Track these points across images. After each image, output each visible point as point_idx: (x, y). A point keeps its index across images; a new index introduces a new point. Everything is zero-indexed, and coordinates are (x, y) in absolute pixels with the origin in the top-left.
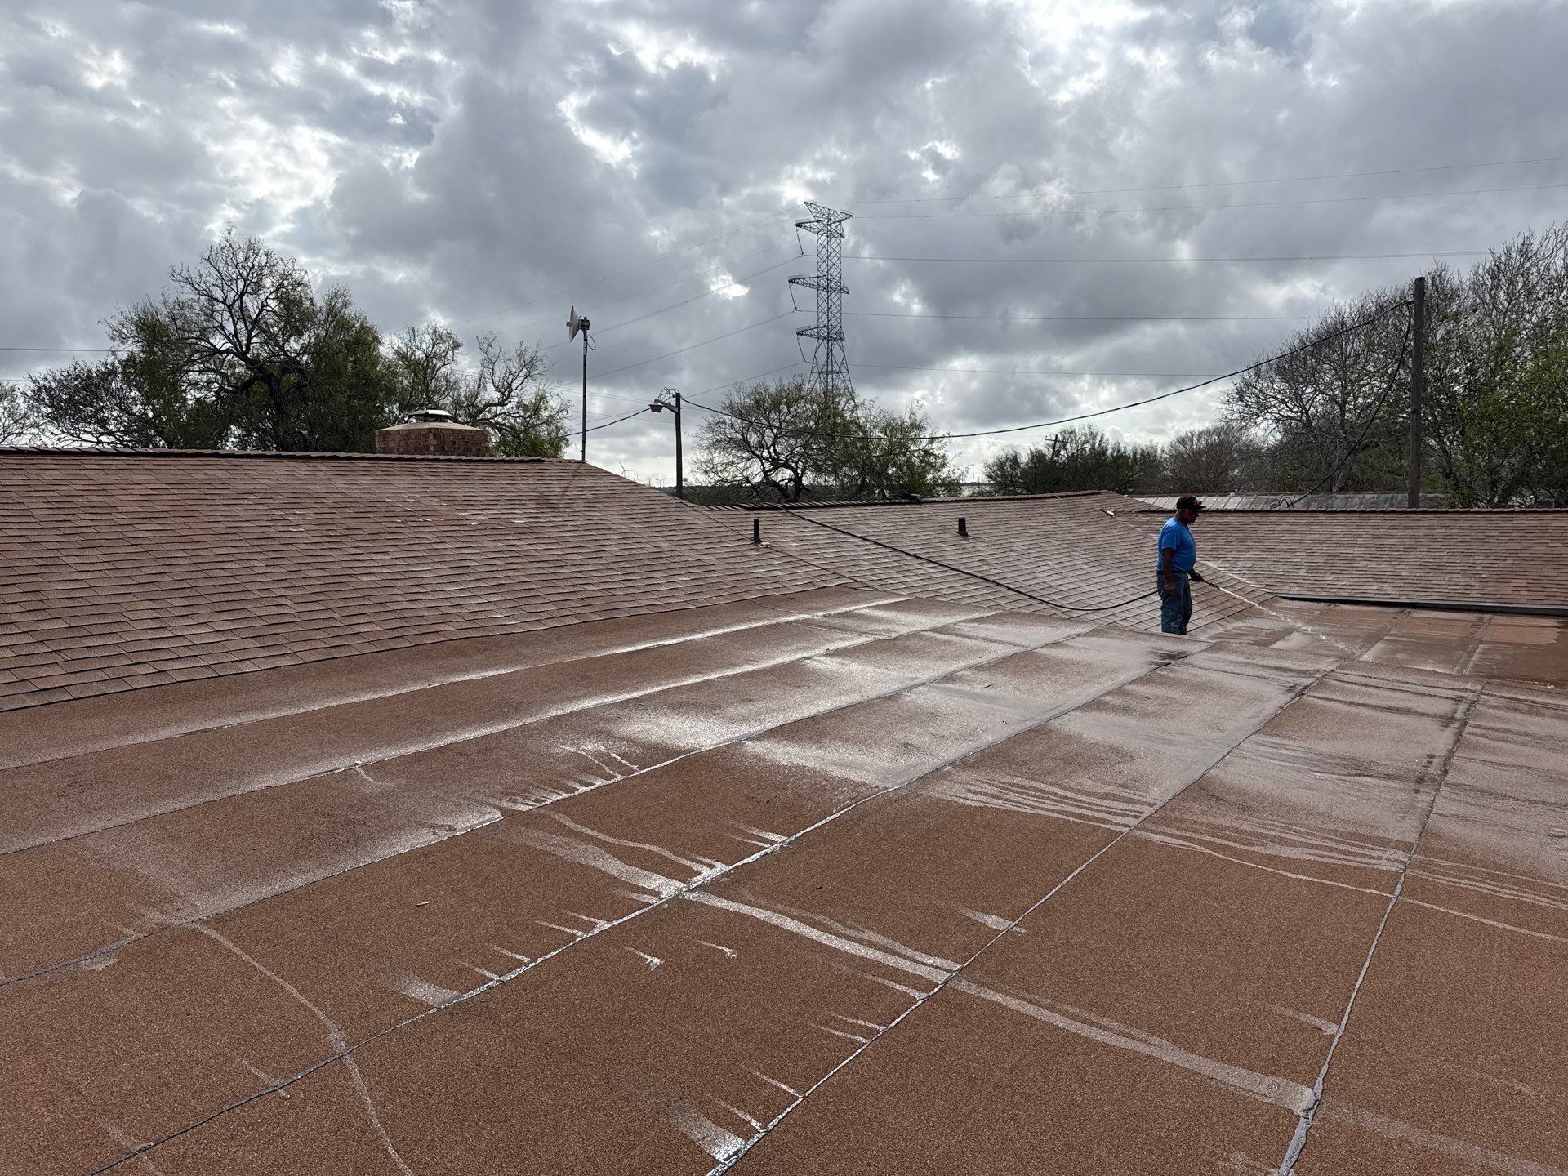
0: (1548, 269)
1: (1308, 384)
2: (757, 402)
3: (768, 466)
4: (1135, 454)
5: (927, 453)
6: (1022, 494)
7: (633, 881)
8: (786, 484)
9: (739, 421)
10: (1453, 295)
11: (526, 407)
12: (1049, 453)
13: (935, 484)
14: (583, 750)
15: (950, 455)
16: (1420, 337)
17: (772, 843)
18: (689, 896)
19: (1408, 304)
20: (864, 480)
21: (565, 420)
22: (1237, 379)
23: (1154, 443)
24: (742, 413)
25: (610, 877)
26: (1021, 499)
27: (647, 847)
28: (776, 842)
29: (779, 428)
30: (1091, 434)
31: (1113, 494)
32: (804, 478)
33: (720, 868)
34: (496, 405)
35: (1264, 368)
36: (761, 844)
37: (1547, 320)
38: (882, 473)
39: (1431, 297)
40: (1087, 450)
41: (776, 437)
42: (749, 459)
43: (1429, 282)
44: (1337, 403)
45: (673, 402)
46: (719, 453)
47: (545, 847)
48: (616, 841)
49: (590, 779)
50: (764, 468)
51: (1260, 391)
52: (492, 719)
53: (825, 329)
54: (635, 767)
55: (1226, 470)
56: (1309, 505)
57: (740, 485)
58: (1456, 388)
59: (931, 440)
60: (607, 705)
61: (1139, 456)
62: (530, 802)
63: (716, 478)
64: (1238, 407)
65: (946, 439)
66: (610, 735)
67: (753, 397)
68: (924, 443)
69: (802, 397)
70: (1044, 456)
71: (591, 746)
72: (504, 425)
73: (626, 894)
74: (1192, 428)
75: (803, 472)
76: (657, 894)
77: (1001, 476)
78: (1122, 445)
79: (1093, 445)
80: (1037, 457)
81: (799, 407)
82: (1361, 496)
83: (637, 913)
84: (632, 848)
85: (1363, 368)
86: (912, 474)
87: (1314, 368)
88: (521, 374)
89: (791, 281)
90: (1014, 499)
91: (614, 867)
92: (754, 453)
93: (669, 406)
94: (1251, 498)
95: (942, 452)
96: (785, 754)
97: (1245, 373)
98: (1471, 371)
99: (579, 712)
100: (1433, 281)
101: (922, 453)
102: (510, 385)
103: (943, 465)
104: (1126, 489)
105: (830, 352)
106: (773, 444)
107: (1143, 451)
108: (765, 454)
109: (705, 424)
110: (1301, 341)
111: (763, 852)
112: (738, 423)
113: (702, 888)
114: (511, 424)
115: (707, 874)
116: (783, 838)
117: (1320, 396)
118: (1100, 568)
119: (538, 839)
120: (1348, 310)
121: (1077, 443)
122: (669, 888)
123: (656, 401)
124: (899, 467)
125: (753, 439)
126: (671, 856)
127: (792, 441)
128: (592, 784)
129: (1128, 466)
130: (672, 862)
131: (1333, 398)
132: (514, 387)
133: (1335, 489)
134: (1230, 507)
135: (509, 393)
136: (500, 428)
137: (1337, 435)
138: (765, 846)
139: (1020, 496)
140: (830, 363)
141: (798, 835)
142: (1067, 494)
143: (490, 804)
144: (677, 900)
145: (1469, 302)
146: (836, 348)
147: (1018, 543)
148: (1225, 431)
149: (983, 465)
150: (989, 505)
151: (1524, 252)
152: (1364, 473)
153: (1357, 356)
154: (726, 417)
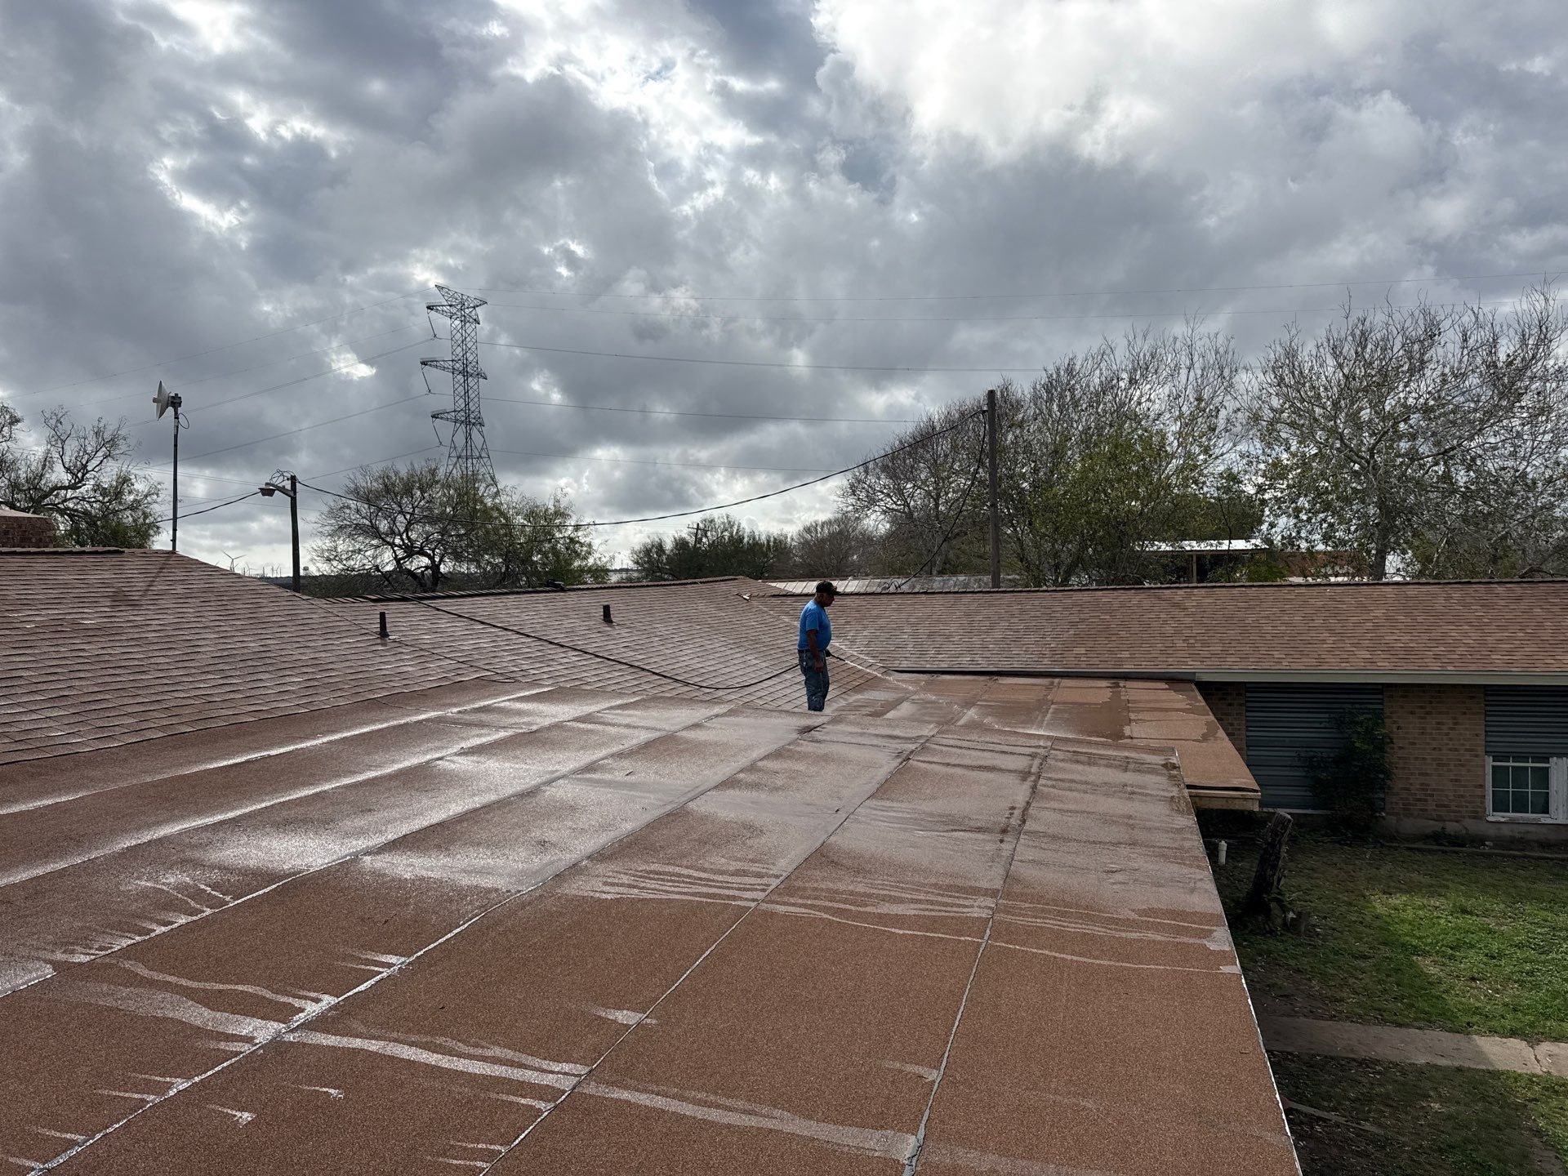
0: (1088, 386)
1: (908, 480)
2: (386, 486)
3: (400, 553)
4: (768, 541)
5: (572, 540)
6: (668, 580)
7: (221, 1029)
8: (422, 572)
9: (366, 506)
10: (1017, 406)
11: (104, 492)
12: (691, 540)
13: (582, 570)
14: (163, 884)
15: (596, 543)
16: (993, 441)
17: (390, 965)
18: (291, 1038)
19: (984, 412)
20: (507, 568)
21: (155, 505)
22: (849, 475)
23: (784, 532)
24: (369, 498)
25: (192, 1027)
26: (665, 585)
27: (240, 988)
28: (394, 965)
29: (412, 514)
30: (730, 522)
31: (748, 580)
32: (442, 566)
33: (328, 1000)
34: (66, 488)
35: (871, 465)
36: (376, 969)
37: (1090, 429)
38: (527, 560)
39: (1001, 407)
40: (726, 538)
41: (409, 523)
42: (377, 547)
43: (999, 394)
44: (932, 497)
45: (288, 485)
46: (344, 540)
47: (110, 1002)
48: (201, 985)
49: (170, 916)
50: (396, 556)
51: (869, 486)
52: (46, 857)
53: (463, 414)
54: (228, 898)
55: (846, 556)
56: (914, 587)
57: (368, 574)
58: (1024, 485)
59: (577, 527)
60: (196, 829)
61: (772, 544)
62: (92, 951)
63: (341, 567)
64: (851, 500)
65: (592, 527)
66: (197, 864)
67: (381, 481)
68: (569, 532)
69: (437, 482)
70: (687, 543)
71: (172, 879)
72: (76, 510)
73: (212, 1045)
74: (816, 518)
75: (441, 560)
76: (249, 1039)
77: (648, 562)
78: (757, 533)
79: (732, 536)
80: (681, 544)
81: (437, 493)
82: (955, 579)
83: (225, 1065)
84: (220, 991)
85: (951, 467)
86: (558, 560)
87: (912, 467)
88: (100, 454)
89: (424, 363)
90: (658, 586)
91: (199, 1016)
92: (384, 540)
93: (283, 490)
94: (867, 582)
95: (588, 540)
96: (407, 867)
97: (856, 470)
98: (1036, 471)
99: (160, 840)
100: (1002, 392)
101: (568, 541)
102: (85, 466)
103: (590, 553)
104: (762, 574)
105: (468, 437)
106: (407, 530)
107: (775, 539)
108: (398, 541)
109: (326, 509)
110: (901, 442)
111: (378, 978)
112: (364, 508)
113: (307, 1026)
114: (86, 510)
115: (312, 1009)
116: (403, 959)
117: (918, 491)
118: (737, 650)
119: (102, 995)
120: (937, 417)
121: (716, 531)
122: (263, 1031)
123: (267, 484)
124: (545, 555)
125: (383, 526)
126: (268, 995)
127: (427, 528)
128: (172, 923)
129: (763, 552)
130: (271, 1001)
131: (929, 493)
132: (89, 468)
133: (935, 572)
134: (848, 590)
135: (84, 475)
136: (72, 514)
137: (934, 526)
138: (381, 970)
139: (663, 583)
140: (469, 448)
141: (419, 954)
142: (707, 580)
143: (38, 959)
144: (276, 1045)
145: (1031, 412)
146: (475, 432)
147: (661, 628)
148: (843, 520)
149: (629, 552)
150: (633, 591)
151: (1070, 371)
152: (958, 558)
153: (946, 456)
154: (351, 502)
